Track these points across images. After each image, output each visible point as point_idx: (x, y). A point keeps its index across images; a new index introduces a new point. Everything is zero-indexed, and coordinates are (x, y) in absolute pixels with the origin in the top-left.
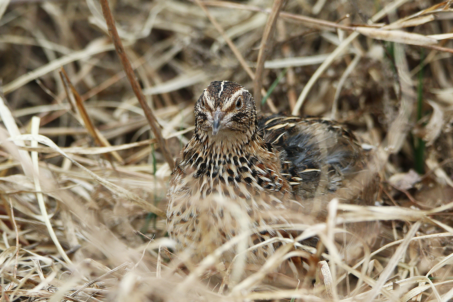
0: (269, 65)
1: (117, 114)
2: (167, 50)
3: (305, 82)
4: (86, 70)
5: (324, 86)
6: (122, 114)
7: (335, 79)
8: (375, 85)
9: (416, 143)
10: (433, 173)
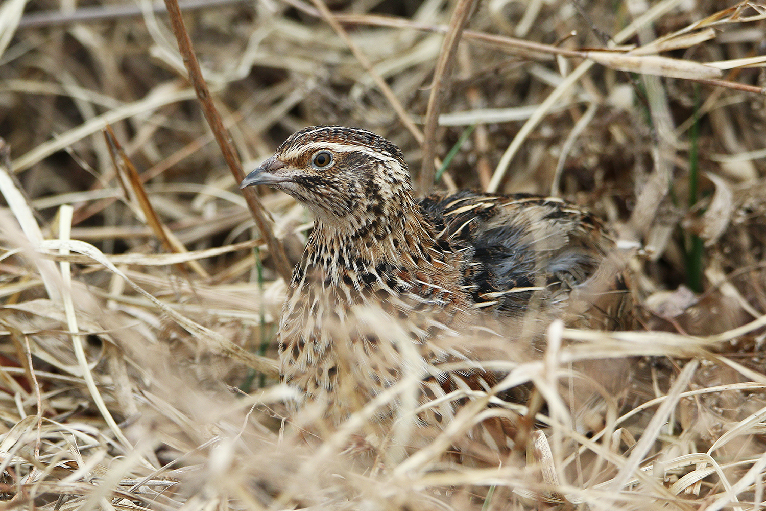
0: (445, 120)
1: (198, 204)
2: (278, 101)
3: (504, 148)
4: (145, 134)
5: (537, 154)
6: (206, 203)
7: (554, 141)
8: (620, 151)
9: (689, 245)
10: (717, 290)
